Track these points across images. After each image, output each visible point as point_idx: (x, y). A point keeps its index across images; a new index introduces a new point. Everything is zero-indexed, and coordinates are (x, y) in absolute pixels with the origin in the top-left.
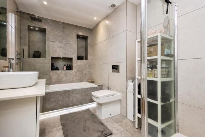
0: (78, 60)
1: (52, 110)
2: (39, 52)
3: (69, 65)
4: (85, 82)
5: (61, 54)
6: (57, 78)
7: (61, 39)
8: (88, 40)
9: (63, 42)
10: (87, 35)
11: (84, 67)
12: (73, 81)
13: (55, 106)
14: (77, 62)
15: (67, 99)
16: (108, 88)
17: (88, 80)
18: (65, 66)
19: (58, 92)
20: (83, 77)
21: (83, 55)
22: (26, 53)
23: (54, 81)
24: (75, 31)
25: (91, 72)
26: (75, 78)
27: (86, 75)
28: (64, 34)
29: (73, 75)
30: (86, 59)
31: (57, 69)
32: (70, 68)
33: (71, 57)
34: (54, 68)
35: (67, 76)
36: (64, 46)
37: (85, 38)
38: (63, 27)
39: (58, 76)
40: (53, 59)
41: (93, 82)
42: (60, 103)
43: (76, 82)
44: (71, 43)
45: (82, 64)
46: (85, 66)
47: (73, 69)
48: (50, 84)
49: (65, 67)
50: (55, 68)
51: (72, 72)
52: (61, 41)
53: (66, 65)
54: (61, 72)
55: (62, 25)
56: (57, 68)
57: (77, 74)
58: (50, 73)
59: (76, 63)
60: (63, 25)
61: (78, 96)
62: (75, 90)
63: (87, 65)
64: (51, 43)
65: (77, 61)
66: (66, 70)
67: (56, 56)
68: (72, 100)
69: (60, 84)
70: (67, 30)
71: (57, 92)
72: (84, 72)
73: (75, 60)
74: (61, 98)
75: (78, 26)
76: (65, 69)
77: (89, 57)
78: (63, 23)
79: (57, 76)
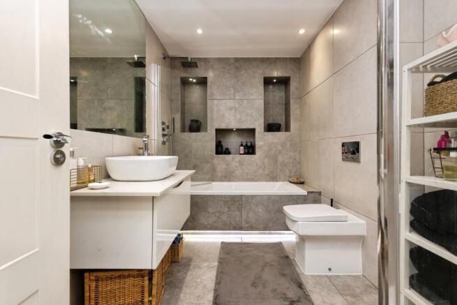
0: (266, 133)
1: (210, 229)
2: (197, 121)
3: (249, 144)
4: (284, 181)
5: (233, 122)
6: (226, 169)
7: (233, 91)
8: (290, 84)
9: (237, 98)
10: (287, 75)
11: (280, 148)
12: (255, 176)
13: (215, 222)
14: (266, 137)
15: (237, 213)
16: (332, 200)
17: (290, 177)
18: (242, 145)
19: (221, 196)
20: (278, 171)
21: (281, 120)
22: (178, 125)
23: (220, 175)
24: (260, 72)
25: (297, 158)
26: (260, 171)
27: (285, 165)
28: (238, 81)
29: (257, 164)
30: (287, 129)
31: (227, 152)
32: (250, 150)
33: (251, 127)
34: (221, 150)
35: (244, 167)
36: (237, 105)
37: (284, 82)
38: (237, 68)
39: (228, 165)
40: (220, 132)
41: (302, 183)
42: (224, 218)
43: (262, 181)
44: (251, 98)
45: (276, 140)
46: (282, 146)
47: (257, 152)
48: (213, 181)
49: (242, 148)
50: (224, 150)
51: (253, 159)
52: (232, 96)
53: (244, 144)
54: (233, 159)
55: (234, 64)
56: (227, 149)
57: (264, 163)
58: (212, 159)
59: (263, 140)
60: (236, 64)
61: (260, 210)
62: (253, 197)
63: (288, 144)
64: (215, 102)
65: (264, 135)
66: (245, 154)
67: (223, 126)
68: (248, 217)
69: (230, 181)
70: (244, 72)
71: (218, 196)
72: (280, 159)
73: (259, 133)
74: (226, 209)
75: (268, 59)
76: (242, 152)
77: (293, 125)
78: (237, 60)
79: (224, 167)
